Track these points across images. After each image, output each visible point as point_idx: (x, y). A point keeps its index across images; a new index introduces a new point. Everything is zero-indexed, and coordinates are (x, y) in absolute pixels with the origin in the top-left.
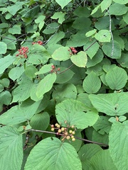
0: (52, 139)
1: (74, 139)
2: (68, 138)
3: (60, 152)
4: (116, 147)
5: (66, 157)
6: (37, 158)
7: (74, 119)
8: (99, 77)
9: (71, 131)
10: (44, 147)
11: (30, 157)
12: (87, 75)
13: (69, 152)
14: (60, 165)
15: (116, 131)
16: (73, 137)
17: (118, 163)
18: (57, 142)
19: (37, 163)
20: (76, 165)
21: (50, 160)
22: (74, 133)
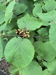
0: (17, 38)
1: (29, 36)
2: (26, 35)
3: (22, 43)
4: (53, 37)
5: (25, 45)
6: (10, 48)
7: (28, 26)
8: (41, 6)
9: (27, 32)
10: (13, 42)
11: (6, 48)
12: (34, 6)
13: (27, 43)
14: (23, 50)
15: (53, 28)
16: (28, 35)
17: (54, 45)
18: (20, 38)
19: (11, 50)
20: (31, 48)
21: (17, 47)
22: (29, 33)
